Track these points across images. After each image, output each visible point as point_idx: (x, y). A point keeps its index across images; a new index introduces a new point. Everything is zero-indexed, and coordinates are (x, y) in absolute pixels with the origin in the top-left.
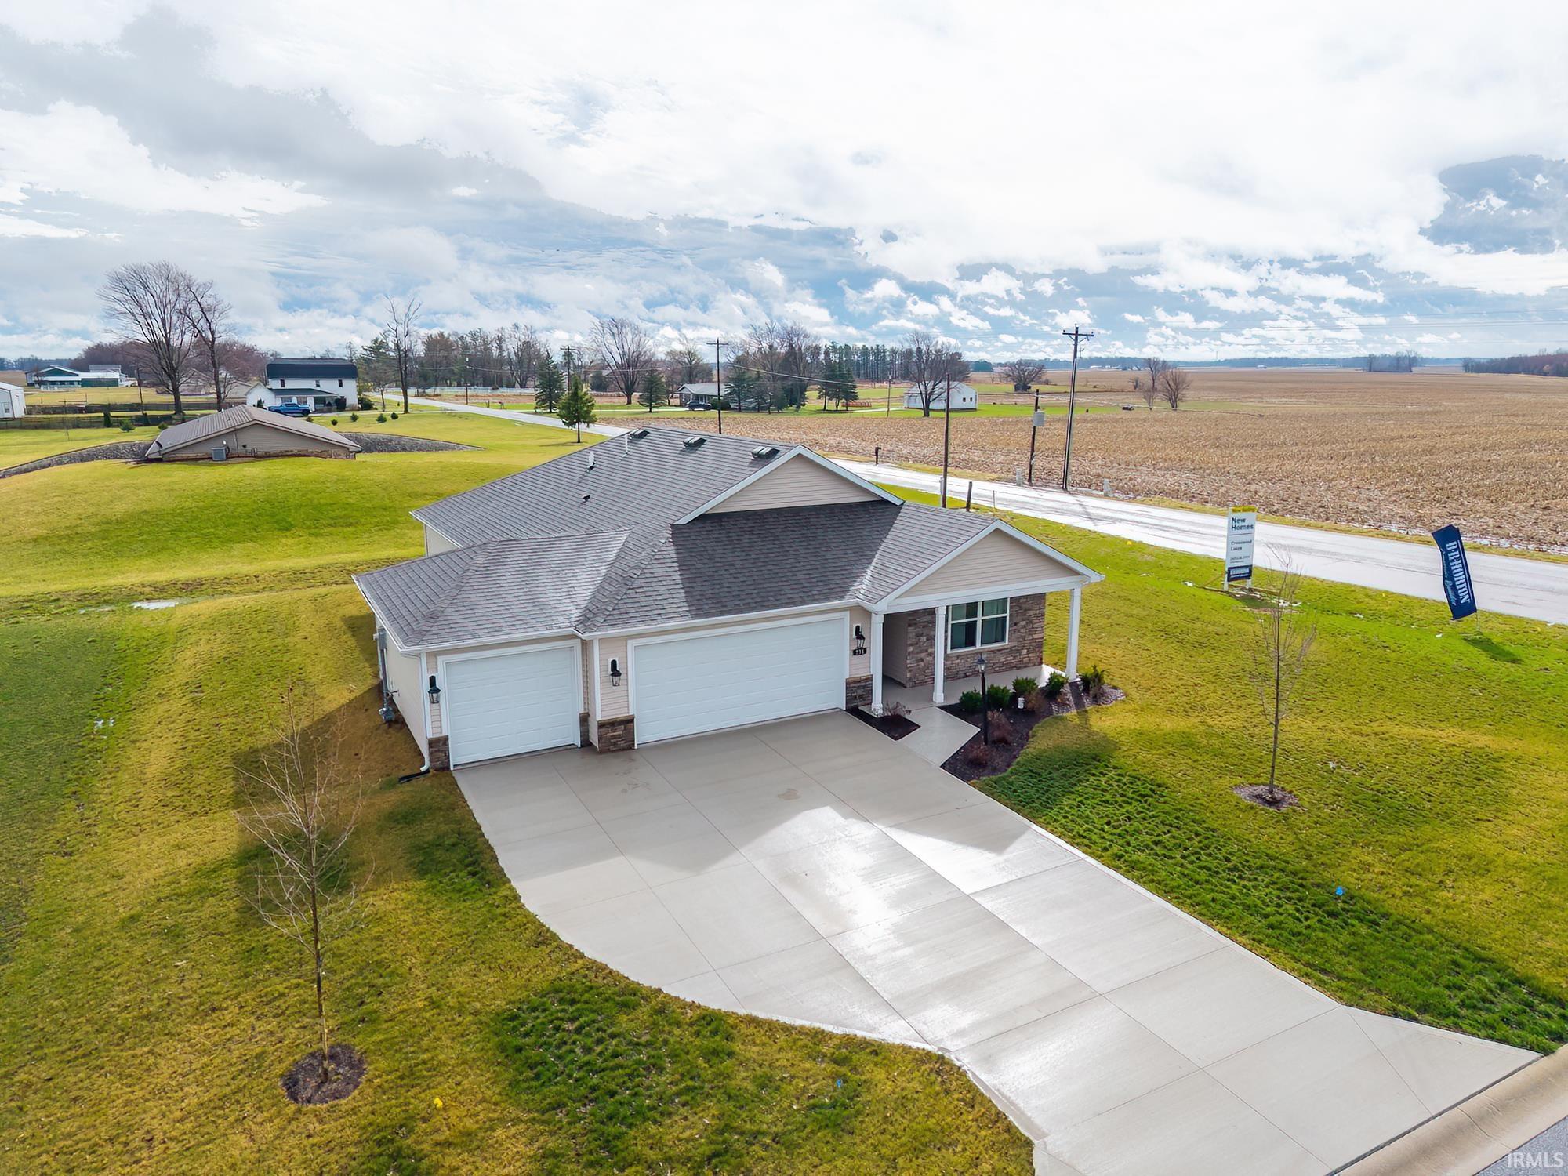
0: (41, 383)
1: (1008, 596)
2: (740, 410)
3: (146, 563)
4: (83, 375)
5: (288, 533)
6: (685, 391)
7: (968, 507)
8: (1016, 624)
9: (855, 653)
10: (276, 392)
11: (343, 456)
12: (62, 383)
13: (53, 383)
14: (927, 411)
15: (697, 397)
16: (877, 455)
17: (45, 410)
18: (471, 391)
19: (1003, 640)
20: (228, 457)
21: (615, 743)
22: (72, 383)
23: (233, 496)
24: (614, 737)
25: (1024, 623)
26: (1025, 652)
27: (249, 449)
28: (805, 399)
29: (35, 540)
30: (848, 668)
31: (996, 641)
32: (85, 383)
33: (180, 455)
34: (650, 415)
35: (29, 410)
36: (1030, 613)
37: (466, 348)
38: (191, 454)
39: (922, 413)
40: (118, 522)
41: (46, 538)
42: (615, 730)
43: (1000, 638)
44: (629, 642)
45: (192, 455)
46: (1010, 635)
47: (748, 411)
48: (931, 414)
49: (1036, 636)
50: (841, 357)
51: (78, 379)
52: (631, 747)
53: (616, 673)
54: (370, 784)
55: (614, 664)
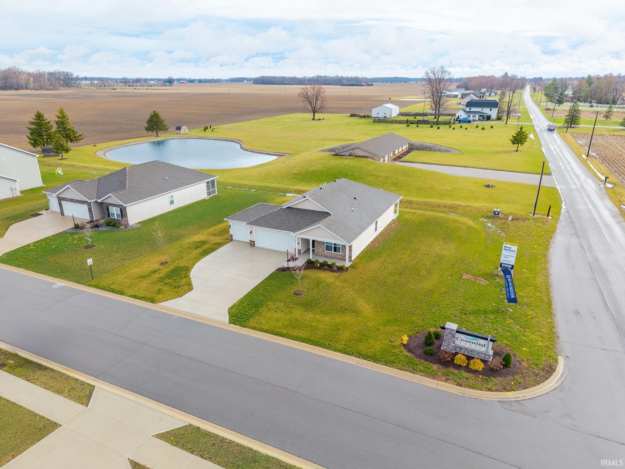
7: (548, 215)
10: (466, 112)
19: (340, 253)
20: (349, 156)
21: (252, 245)
27: (356, 154)
33: (341, 154)
38: (343, 154)
42: (252, 242)
44: (253, 228)
46: (342, 252)
52: (255, 246)
53: (251, 232)
54: (224, 238)
55: (251, 231)
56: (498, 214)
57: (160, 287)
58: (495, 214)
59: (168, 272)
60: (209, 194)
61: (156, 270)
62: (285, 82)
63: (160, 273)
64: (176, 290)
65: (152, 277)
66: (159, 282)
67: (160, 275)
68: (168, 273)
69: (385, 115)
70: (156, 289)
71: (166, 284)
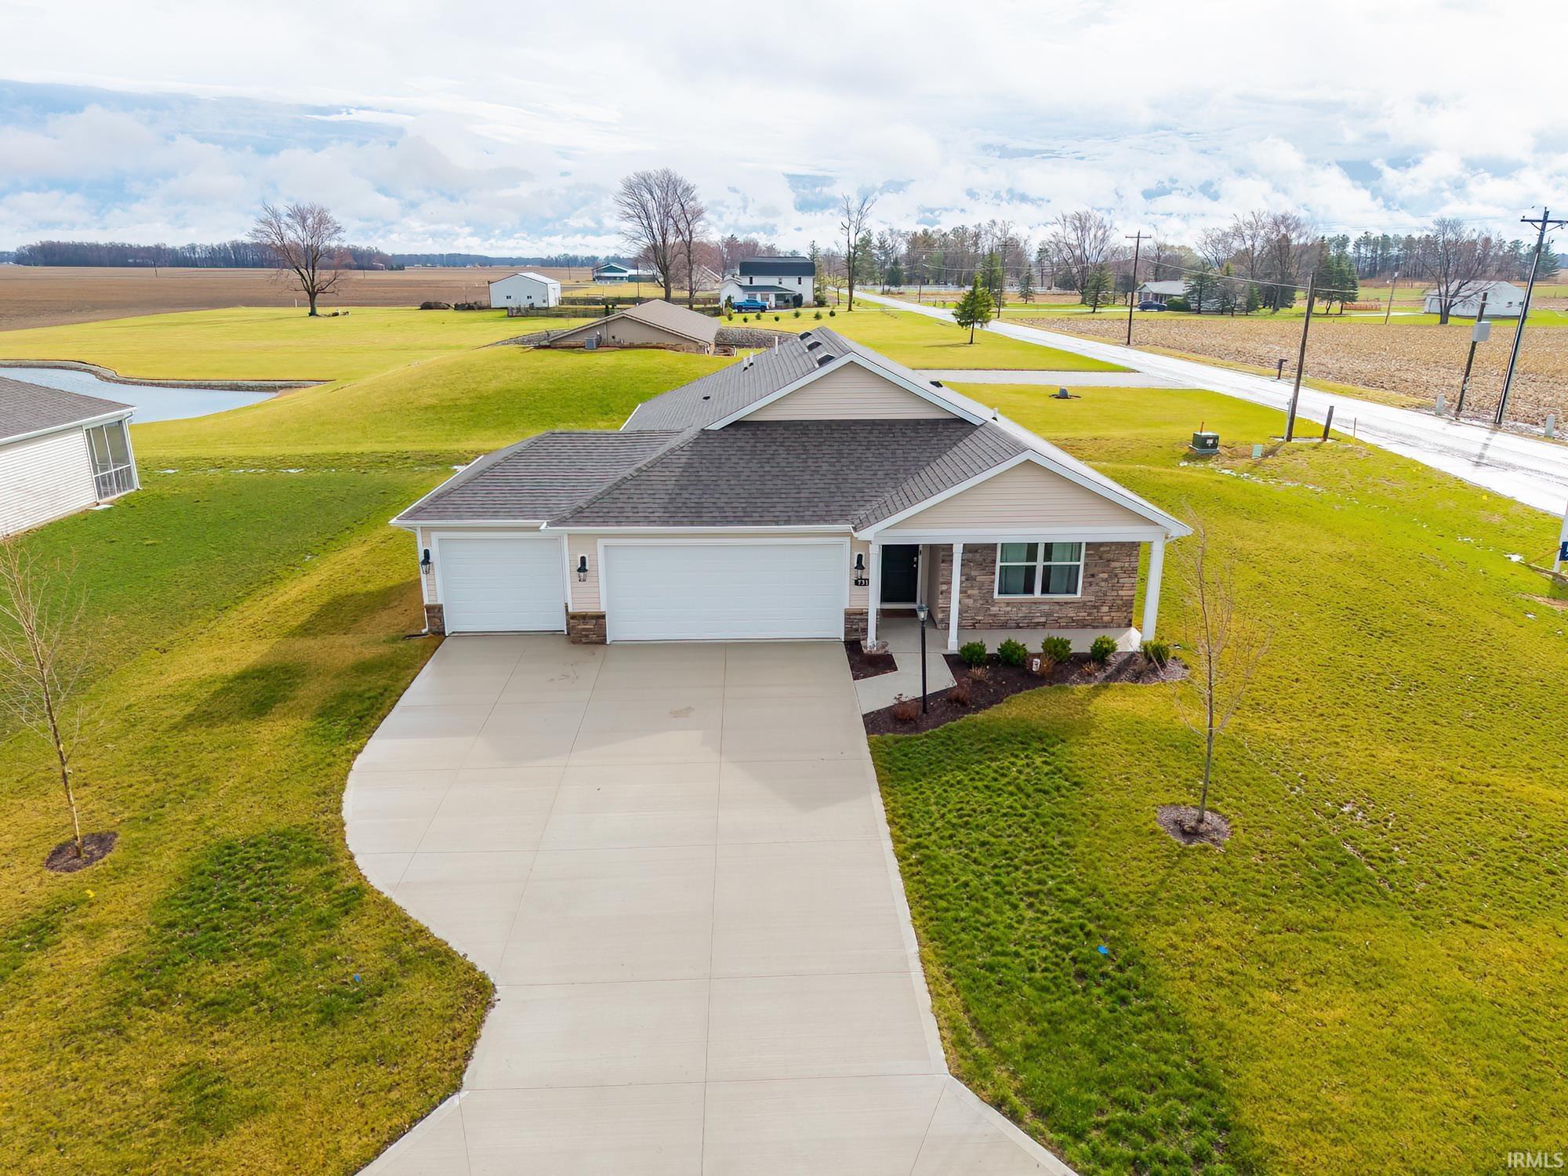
0: (599, 278)
1: (1084, 540)
2: (1199, 312)
3: (489, 433)
4: (633, 272)
5: (605, 417)
6: (1145, 290)
7: (1325, 436)
8: (1093, 576)
9: (856, 583)
10: (744, 288)
11: (694, 350)
12: (615, 278)
13: (609, 278)
14: (1444, 316)
15: (1156, 296)
16: (1280, 367)
17: (573, 301)
18: (925, 289)
19: (1075, 592)
20: (598, 346)
21: (586, 636)
22: (622, 278)
23: (579, 381)
24: (584, 630)
25: (1106, 576)
26: (1105, 609)
27: (617, 339)
28: (1293, 299)
29: (426, 408)
30: (846, 598)
31: (1068, 592)
32: (631, 279)
33: (564, 343)
34: (1094, 315)
35: (563, 301)
36: (1114, 564)
37: (946, 245)
38: (571, 342)
39: (1438, 319)
40: (488, 398)
41: (434, 407)
42: (586, 624)
43: (1072, 589)
44: (600, 541)
45: (573, 343)
46: (1084, 587)
47: (1208, 312)
48: (1451, 320)
49: (1121, 593)
50: (1374, 251)
51: (626, 275)
52: (603, 642)
53: (582, 569)
54: (382, 636)
55: (583, 560)
56: (1215, 445)
57: (183, 1052)
58: (1207, 447)
59: (168, 902)
60: (103, 485)
61: (40, 914)
62: (131, 261)
63: (93, 933)
64: (350, 1038)
65: (40, 986)
66: (137, 1010)
67: (112, 945)
68: (170, 916)
69: (530, 301)
70: (151, 1082)
71: (218, 1009)
